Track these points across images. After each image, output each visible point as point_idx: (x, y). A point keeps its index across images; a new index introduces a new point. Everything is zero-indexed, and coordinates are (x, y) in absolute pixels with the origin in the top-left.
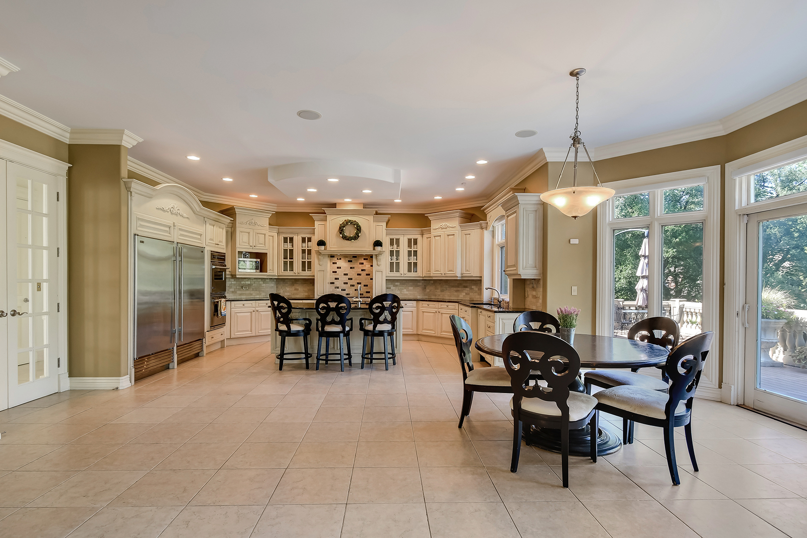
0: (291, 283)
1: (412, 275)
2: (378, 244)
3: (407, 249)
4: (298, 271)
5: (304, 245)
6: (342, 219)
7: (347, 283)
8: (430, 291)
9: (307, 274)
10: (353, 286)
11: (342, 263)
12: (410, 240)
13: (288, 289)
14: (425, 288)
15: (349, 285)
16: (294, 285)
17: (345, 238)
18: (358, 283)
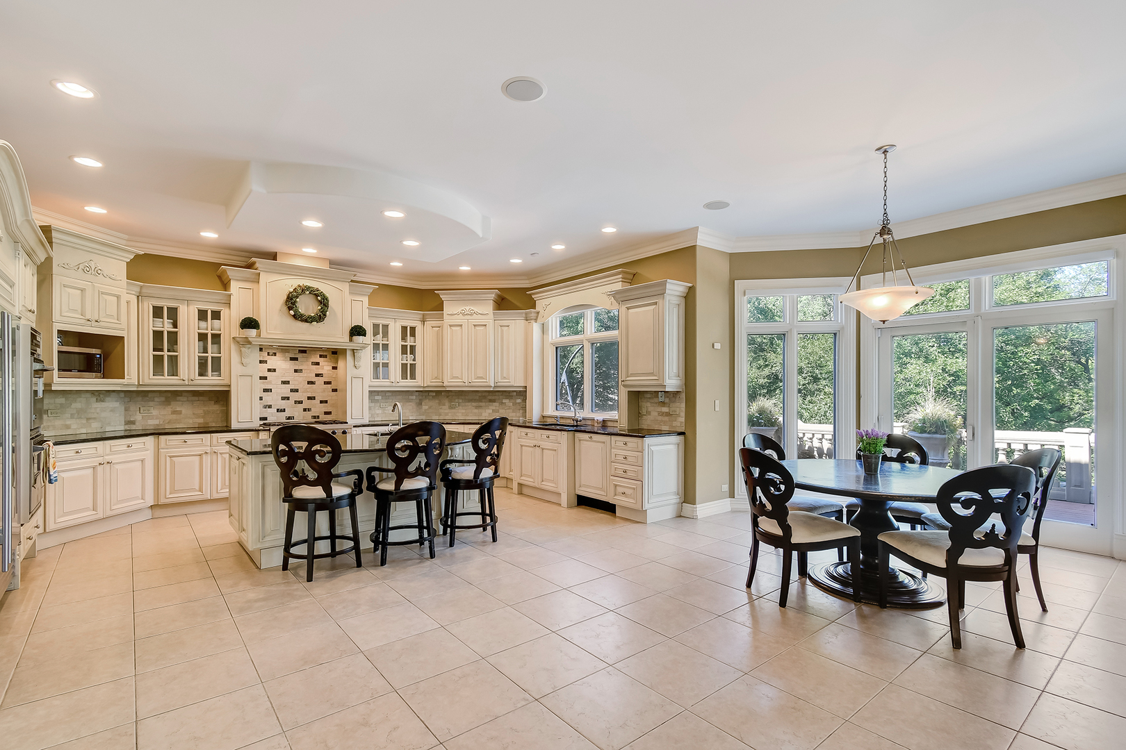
0: (163, 399)
1: (408, 384)
2: (357, 331)
3: (400, 343)
4: (188, 374)
5: (203, 324)
6: (290, 283)
7: (288, 398)
8: (430, 408)
9: (211, 381)
10: (301, 402)
11: (280, 363)
12: (404, 329)
13: (155, 412)
14: (421, 404)
15: (291, 401)
16: (170, 405)
17: (298, 317)
18: (309, 398)
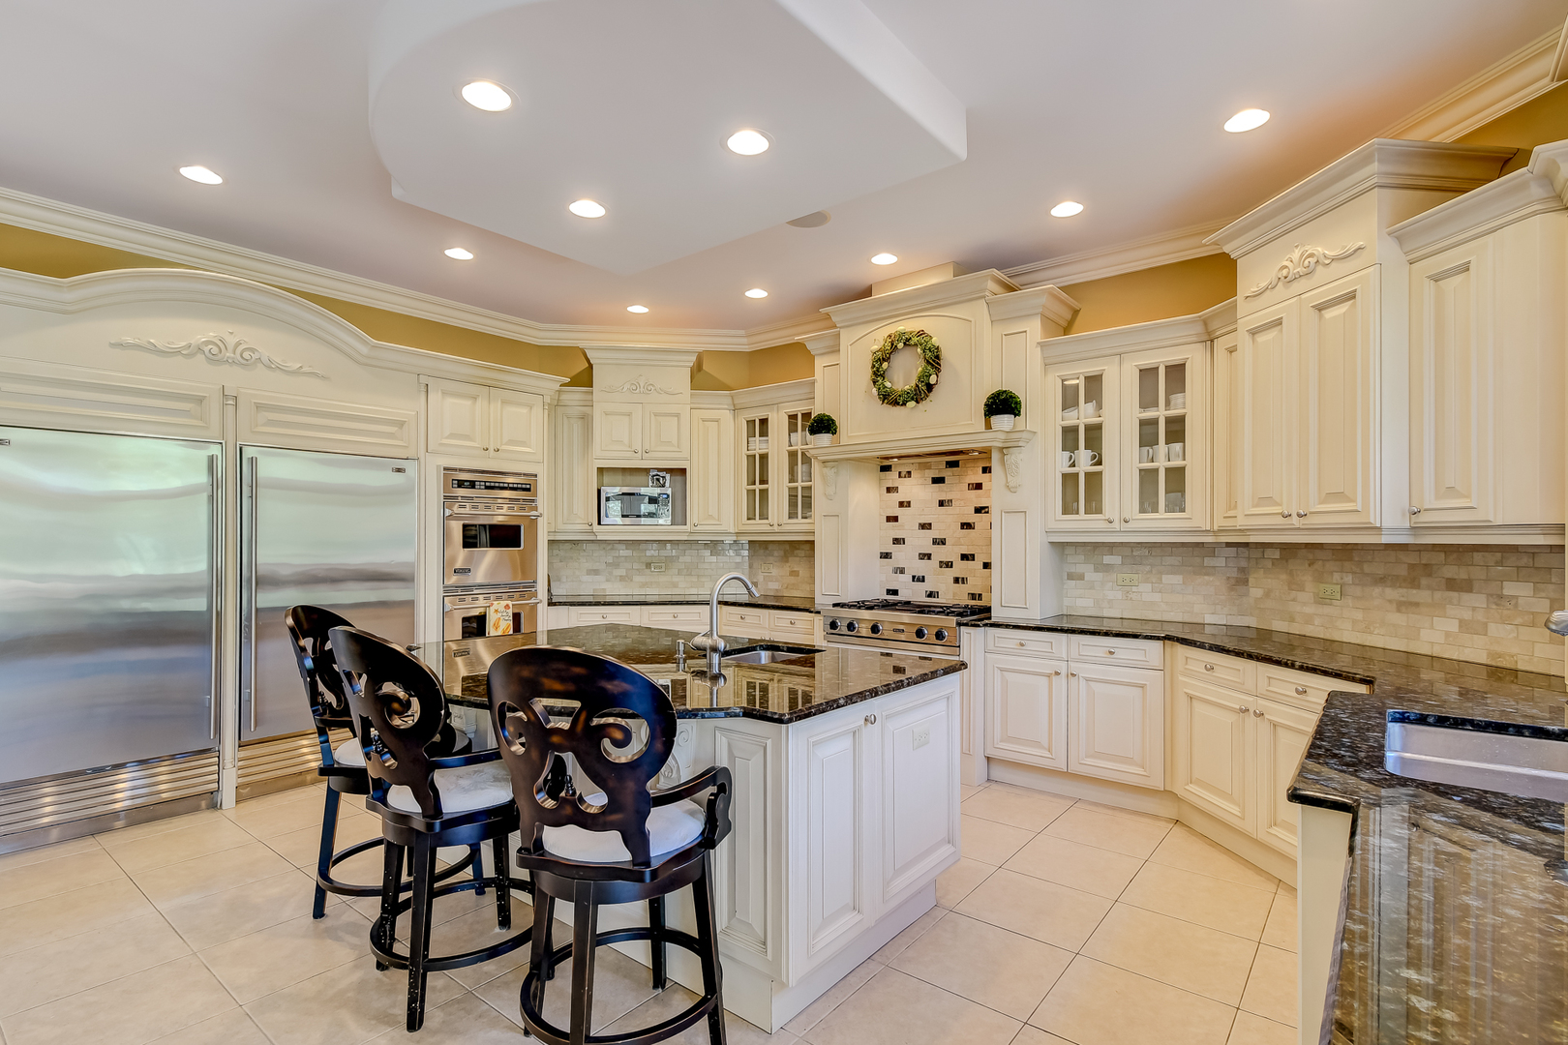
1: (1163, 524)
2: (1002, 404)
3: (1134, 414)
5: (793, 438)
7: (929, 556)
8: (1267, 594)
9: (796, 528)
10: (949, 565)
12: (1147, 374)
14: (1246, 582)
15: (934, 562)
16: (787, 562)
17: (890, 398)
18: (964, 557)
